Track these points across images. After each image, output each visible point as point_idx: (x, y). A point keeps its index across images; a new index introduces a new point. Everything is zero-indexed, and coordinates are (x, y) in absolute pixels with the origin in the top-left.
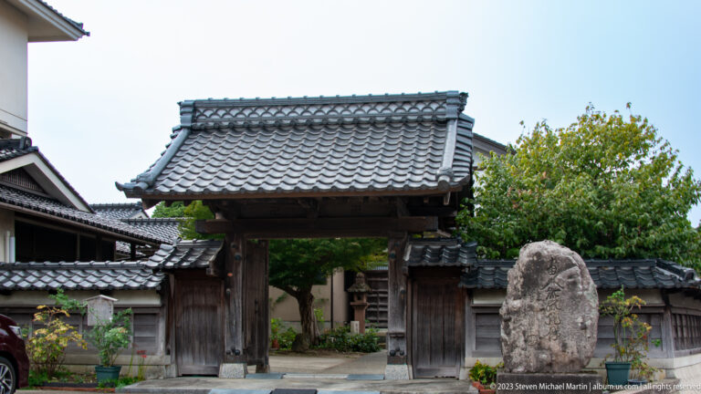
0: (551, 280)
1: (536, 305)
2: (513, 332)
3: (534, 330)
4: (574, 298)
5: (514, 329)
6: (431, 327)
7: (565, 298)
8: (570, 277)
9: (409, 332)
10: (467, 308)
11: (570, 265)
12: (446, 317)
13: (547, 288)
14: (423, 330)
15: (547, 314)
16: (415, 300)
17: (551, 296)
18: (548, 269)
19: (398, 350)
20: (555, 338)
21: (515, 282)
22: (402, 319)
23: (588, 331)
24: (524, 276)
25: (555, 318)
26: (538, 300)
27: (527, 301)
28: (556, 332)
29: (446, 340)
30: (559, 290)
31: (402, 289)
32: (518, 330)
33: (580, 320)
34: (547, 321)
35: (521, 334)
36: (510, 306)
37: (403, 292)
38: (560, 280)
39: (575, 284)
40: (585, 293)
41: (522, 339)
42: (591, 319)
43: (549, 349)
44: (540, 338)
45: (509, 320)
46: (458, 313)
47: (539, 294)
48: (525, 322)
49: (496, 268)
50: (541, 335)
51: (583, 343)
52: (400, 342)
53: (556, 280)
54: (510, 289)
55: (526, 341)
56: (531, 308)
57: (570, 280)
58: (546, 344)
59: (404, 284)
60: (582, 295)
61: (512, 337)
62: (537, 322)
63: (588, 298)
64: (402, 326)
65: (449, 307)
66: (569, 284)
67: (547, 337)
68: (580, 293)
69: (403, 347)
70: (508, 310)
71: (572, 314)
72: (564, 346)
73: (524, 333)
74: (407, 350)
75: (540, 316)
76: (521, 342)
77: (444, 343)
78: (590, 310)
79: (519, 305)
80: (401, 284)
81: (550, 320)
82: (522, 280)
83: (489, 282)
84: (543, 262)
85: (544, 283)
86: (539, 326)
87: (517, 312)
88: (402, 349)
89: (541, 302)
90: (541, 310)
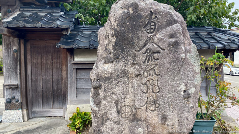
0: (149, 40)
1: (131, 70)
2: (104, 102)
3: (129, 100)
4: (175, 61)
5: (105, 98)
6: (42, 78)
7: (166, 61)
8: (171, 36)
9: (23, 83)
10: (69, 64)
11: (172, 22)
12: (55, 70)
13: (144, 49)
14: (36, 81)
15: (144, 80)
16: (29, 57)
17: (149, 59)
18: (146, 26)
19: (14, 98)
20: (152, 108)
21: (106, 42)
22: (16, 73)
23: (191, 100)
24: (117, 35)
25: (153, 85)
26: (134, 64)
27: (120, 65)
28: (155, 102)
29: (55, 88)
30: (159, 52)
31: (15, 48)
32: (109, 99)
33: (183, 87)
34: (144, 88)
35: (113, 104)
36: (100, 71)
37: (16, 51)
38: (160, 40)
39: (176, 44)
40: (188, 55)
41: (115, 109)
42: (195, 86)
43: (146, 120)
44: (136, 109)
45: (100, 87)
46: (64, 68)
47: (135, 56)
48: (118, 90)
49: (93, 32)
50: (137, 106)
51: (185, 115)
52: (15, 91)
53: (156, 40)
54: (100, 50)
55: (118, 112)
56: (125, 73)
57: (171, 40)
58: (142, 114)
59: (16, 44)
60: (185, 58)
61: (102, 107)
62: (131, 90)
63: (192, 61)
64: (16, 79)
65: (57, 63)
66: (170, 45)
67: (144, 108)
68: (183, 55)
69: (18, 95)
70: (97, 75)
71: (174, 80)
72: (164, 118)
73: (117, 103)
74: (22, 97)
75: (135, 82)
76: (113, 114)
77: (53, 91)
78: (194, 76)
79: (111, 71)
80: (14, 44)
81: (148, 88)
82: (114, 40)
83: (83, 43)
84: (140, 16)
85: (141, 43)
86: (135, 95)
87: (109, 79)
88: (16, 97)
89: (137, 67)
90: (137, 76)
